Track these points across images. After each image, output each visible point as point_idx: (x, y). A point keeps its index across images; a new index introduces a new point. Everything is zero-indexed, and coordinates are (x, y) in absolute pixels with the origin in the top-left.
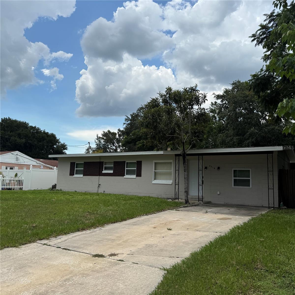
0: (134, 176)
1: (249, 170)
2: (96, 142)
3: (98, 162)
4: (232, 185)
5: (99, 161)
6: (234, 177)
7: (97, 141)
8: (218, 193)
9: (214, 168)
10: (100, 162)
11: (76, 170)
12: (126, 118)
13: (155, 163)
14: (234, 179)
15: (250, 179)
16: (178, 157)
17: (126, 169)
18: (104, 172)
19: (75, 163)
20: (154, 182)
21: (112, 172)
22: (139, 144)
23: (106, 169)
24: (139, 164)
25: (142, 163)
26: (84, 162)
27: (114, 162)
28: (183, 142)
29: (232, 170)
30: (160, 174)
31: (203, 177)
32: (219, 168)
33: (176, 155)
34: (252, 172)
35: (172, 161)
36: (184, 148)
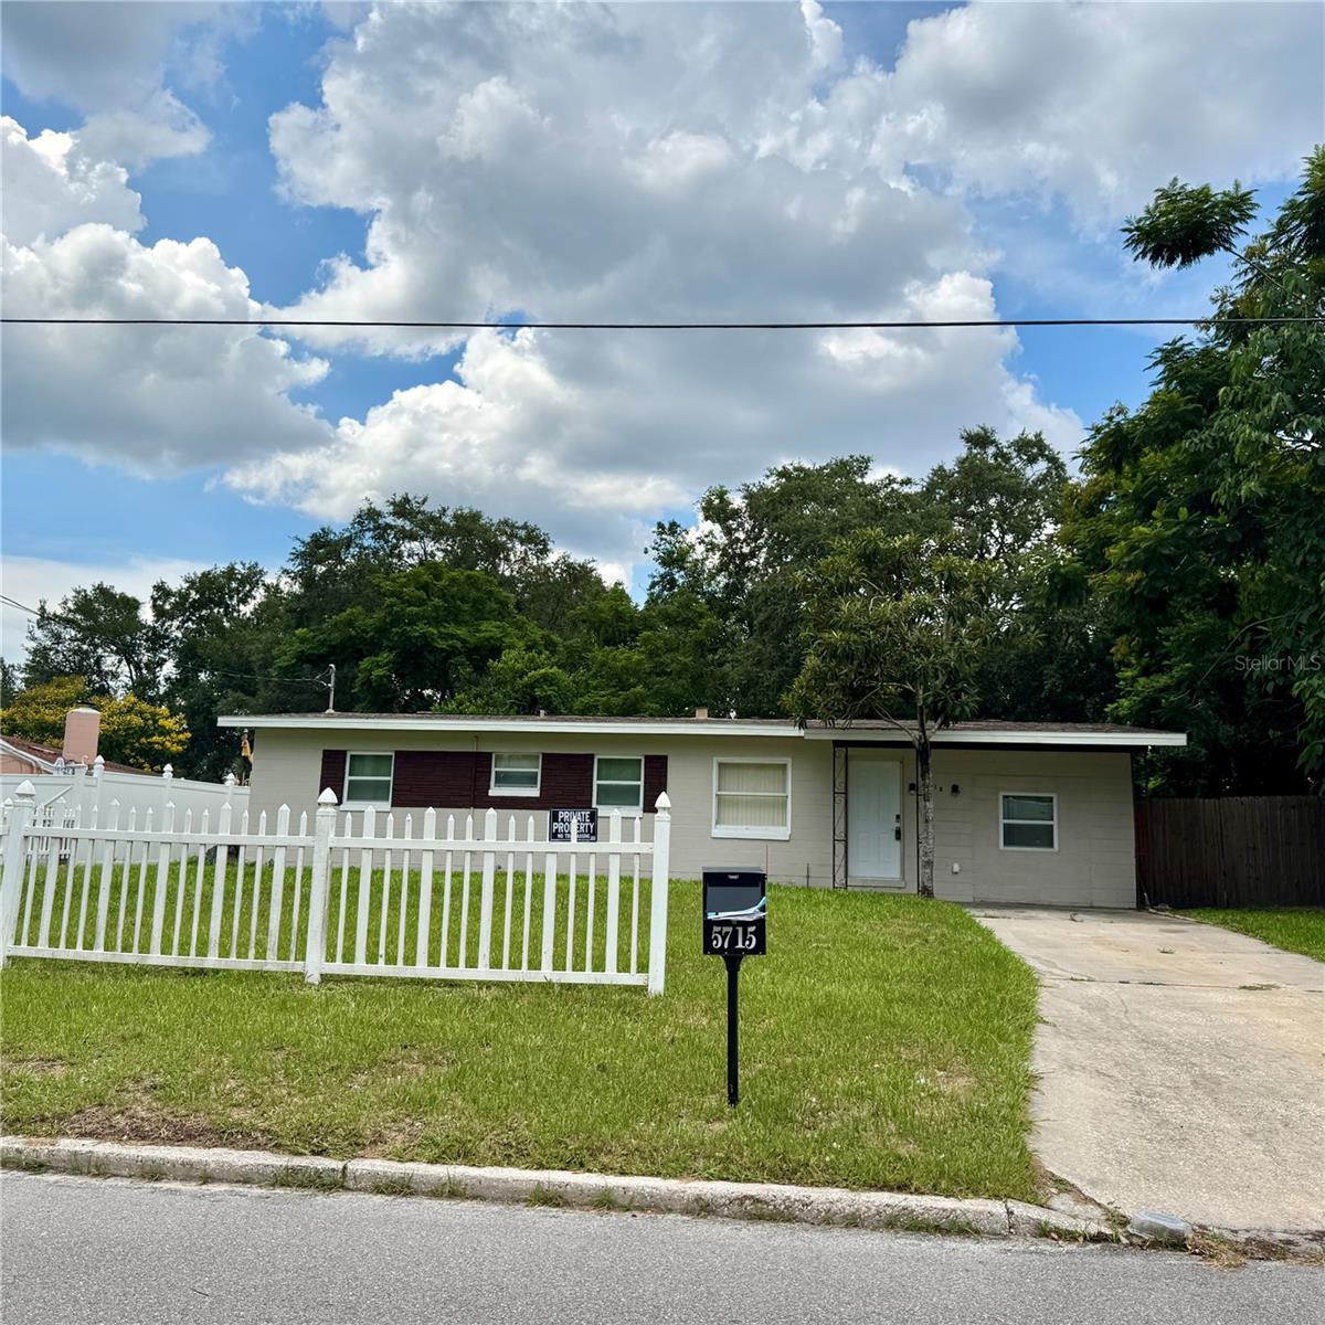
0: (635, 811)
1: (1052, 797)
2: (34, 639)
3: (472, 753)
4: (998, 843)
5: (474, 750)
6: (1004, 818)
7: (38, 633)
8: (956, 868)
9: (942, 790)
10: (475, 753)
11: (350, 782)
13: (721, 765)
14: (1005, 825)
15: (1052, 826)
16: (844, 749)
17: (599, 786)
18: (494, 791)
19: (345, 752)
20: (715, 832)
21: (534, 792)
23: (504, 779)
24: (656, 767)
25: (669, 764)
26: (396, 752)
27: (543, 754)
28: (921, 707)
29: (997, 795)
30: (736, 803)
31: (898, 817)
32: (955, 789)
33: (837, 743)
34: (1058, 802)
35: (788, 761)
36: (922, 725)
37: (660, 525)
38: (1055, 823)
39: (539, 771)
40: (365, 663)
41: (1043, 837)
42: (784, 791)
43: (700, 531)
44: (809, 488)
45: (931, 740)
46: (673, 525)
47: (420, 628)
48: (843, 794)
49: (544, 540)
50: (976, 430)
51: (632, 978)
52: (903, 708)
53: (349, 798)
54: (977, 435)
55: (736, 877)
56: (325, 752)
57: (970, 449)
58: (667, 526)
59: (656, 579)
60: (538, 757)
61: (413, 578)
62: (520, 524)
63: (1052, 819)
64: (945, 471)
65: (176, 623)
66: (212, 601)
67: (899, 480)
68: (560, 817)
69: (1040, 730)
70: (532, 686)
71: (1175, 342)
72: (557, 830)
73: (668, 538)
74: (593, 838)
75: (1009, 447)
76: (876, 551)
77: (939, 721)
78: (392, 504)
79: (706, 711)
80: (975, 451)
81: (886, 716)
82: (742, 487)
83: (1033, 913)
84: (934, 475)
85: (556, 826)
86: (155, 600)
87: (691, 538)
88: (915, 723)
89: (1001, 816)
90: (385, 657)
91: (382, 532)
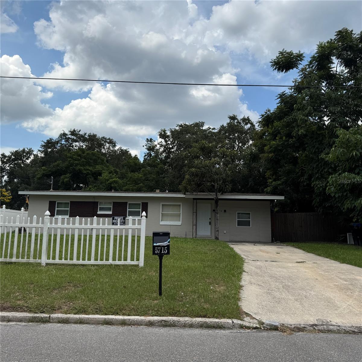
0: (139, 218)
3: (92, 202)
4: (236, 225)
6: (238, 219)
8: (225, 232)
9: (221, 211)
10: (94, 202)
11: (57, 210)
13: (163, 205)
14: (238, 220)
16: (196, 200)
17: (129, 211)
18: (99, 213)
19: (55, 202)
20: (161, 223)
23: (102, 209)
24: (145, 206)
25: (148, 205)
26: (71, 202)
27: (113, 202)
28: (216, 189)
29: (236, 213)
30: (167, 215)
31: (210, 219)
32: (225, 211)
33: (194, 199)
34: (251, 214)
35: (181, 204)
36: (216, 194)
37: (147, 139)
38: (250, 220)
39: (112, 207)
40: (62, 177)
41: (247, 224)
42: (180, 212)
43: (158, 141)
44: (188, 130)
45: (219, 198)
46: (151, 139)
47: (79, 167)
48: (195, 213)
49: (114, 143)
50: (232, 115)
51: (135, 263)
52: (211, 189)
53: (57, 215)
54: (232, 117)
55: (162, 234)
56: (49, 201)
57: (230, 120)
58: (149, 139)
59: (146, 154)
60: (111, 203)
61: (76, 153)
62: (108, 138)
63: (250, 219)
64: (224, 126)
65: (8, 165)
66: (18, 159)
67: (212, 128)
68: (115, 218)
69: (247, 195)
70: (111, 184)
71: (283, 93)
72: (114, 222)
73: (150, 143)
74: (124, 224)
75: (241, 120)
76: (204, 147)
77: (221, 193)
78: (70, 132)
79: (159, 190)
80: (232, 121)
81: (207, 191)
82: (170, 129)
83: (244, 244)
84: (221, 127)
85: (114, 221)
86: (1, 158)
87: (156, 143)
88: (215, 193)
89: (237, 218)
90: (68, 175)
91: (67, 140)
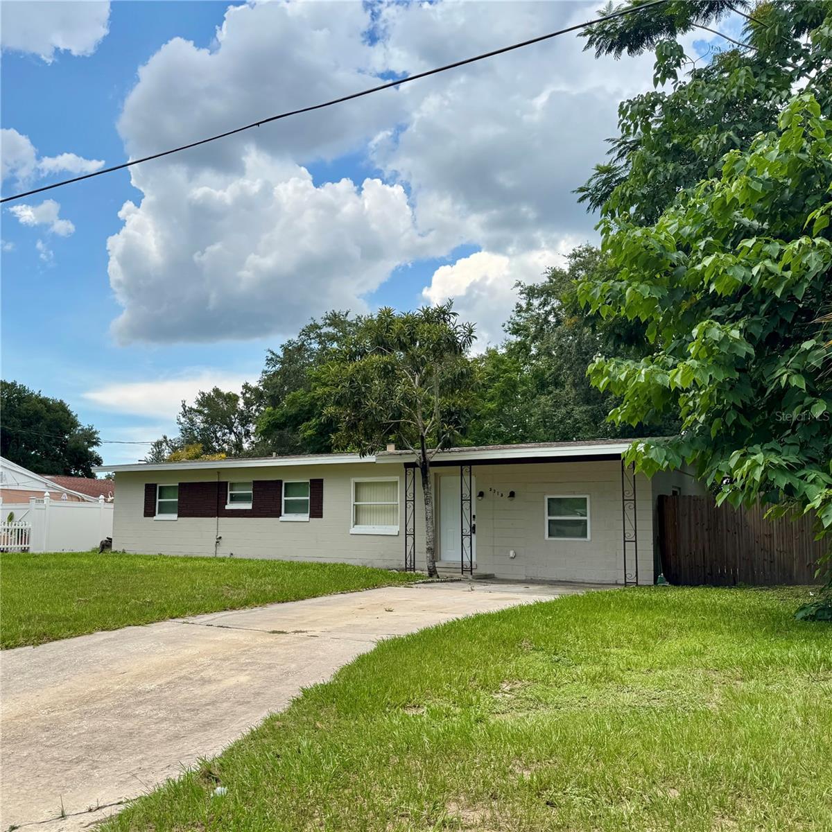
0: (305, 517)
1: (586, 499)
2: (181, 424)
3: (215, 482)
4: (544, 535)
5: (217, 480)
6: (549, 515)
7: (183, 420)
8: (512, 554)
9: (502, 496)
10: (218, 482)
11: (159, 502)
12: (270, 356)
13: (357, 485)
14: (549, 521)
15: (586, 520)
17: (285, 500)
18: (229, 506)
19: (156, 485)
20: (353, 531)
21: (248, 506)
22: (307, 430)
23: (235, 499)
24: (316, 487)
25: (324, 485)
26: (179, 484)
27: (253, 481)
28: (421, 437)
29: (543, 499)
31: (474, 516)
32: (512, 495)
33: (406, 465)
34: (591, 502)
35: (397, 479)
36: (423, 451)
38: (588, 518)
39: (252, 492)
41: (579, 529)
42: (396, 500)
53: (159, 513)
56: (146, 485)
60: (250, 483)
63: (586, 516)
81: (407, 444)
89: (547, 513)
90: (313, 422)
